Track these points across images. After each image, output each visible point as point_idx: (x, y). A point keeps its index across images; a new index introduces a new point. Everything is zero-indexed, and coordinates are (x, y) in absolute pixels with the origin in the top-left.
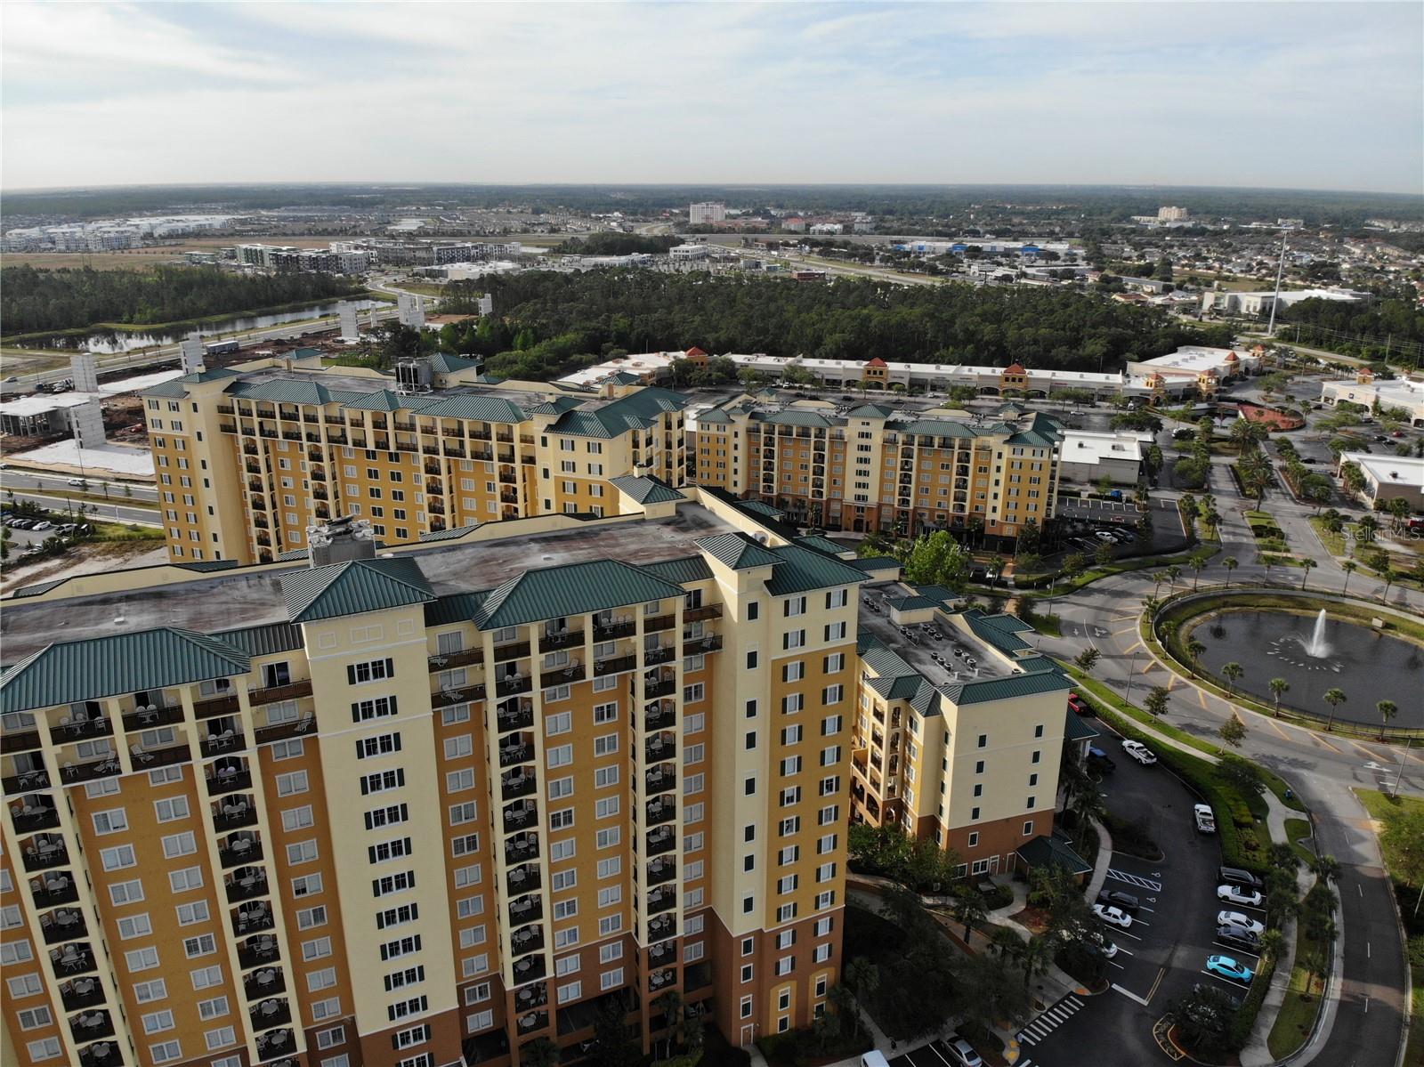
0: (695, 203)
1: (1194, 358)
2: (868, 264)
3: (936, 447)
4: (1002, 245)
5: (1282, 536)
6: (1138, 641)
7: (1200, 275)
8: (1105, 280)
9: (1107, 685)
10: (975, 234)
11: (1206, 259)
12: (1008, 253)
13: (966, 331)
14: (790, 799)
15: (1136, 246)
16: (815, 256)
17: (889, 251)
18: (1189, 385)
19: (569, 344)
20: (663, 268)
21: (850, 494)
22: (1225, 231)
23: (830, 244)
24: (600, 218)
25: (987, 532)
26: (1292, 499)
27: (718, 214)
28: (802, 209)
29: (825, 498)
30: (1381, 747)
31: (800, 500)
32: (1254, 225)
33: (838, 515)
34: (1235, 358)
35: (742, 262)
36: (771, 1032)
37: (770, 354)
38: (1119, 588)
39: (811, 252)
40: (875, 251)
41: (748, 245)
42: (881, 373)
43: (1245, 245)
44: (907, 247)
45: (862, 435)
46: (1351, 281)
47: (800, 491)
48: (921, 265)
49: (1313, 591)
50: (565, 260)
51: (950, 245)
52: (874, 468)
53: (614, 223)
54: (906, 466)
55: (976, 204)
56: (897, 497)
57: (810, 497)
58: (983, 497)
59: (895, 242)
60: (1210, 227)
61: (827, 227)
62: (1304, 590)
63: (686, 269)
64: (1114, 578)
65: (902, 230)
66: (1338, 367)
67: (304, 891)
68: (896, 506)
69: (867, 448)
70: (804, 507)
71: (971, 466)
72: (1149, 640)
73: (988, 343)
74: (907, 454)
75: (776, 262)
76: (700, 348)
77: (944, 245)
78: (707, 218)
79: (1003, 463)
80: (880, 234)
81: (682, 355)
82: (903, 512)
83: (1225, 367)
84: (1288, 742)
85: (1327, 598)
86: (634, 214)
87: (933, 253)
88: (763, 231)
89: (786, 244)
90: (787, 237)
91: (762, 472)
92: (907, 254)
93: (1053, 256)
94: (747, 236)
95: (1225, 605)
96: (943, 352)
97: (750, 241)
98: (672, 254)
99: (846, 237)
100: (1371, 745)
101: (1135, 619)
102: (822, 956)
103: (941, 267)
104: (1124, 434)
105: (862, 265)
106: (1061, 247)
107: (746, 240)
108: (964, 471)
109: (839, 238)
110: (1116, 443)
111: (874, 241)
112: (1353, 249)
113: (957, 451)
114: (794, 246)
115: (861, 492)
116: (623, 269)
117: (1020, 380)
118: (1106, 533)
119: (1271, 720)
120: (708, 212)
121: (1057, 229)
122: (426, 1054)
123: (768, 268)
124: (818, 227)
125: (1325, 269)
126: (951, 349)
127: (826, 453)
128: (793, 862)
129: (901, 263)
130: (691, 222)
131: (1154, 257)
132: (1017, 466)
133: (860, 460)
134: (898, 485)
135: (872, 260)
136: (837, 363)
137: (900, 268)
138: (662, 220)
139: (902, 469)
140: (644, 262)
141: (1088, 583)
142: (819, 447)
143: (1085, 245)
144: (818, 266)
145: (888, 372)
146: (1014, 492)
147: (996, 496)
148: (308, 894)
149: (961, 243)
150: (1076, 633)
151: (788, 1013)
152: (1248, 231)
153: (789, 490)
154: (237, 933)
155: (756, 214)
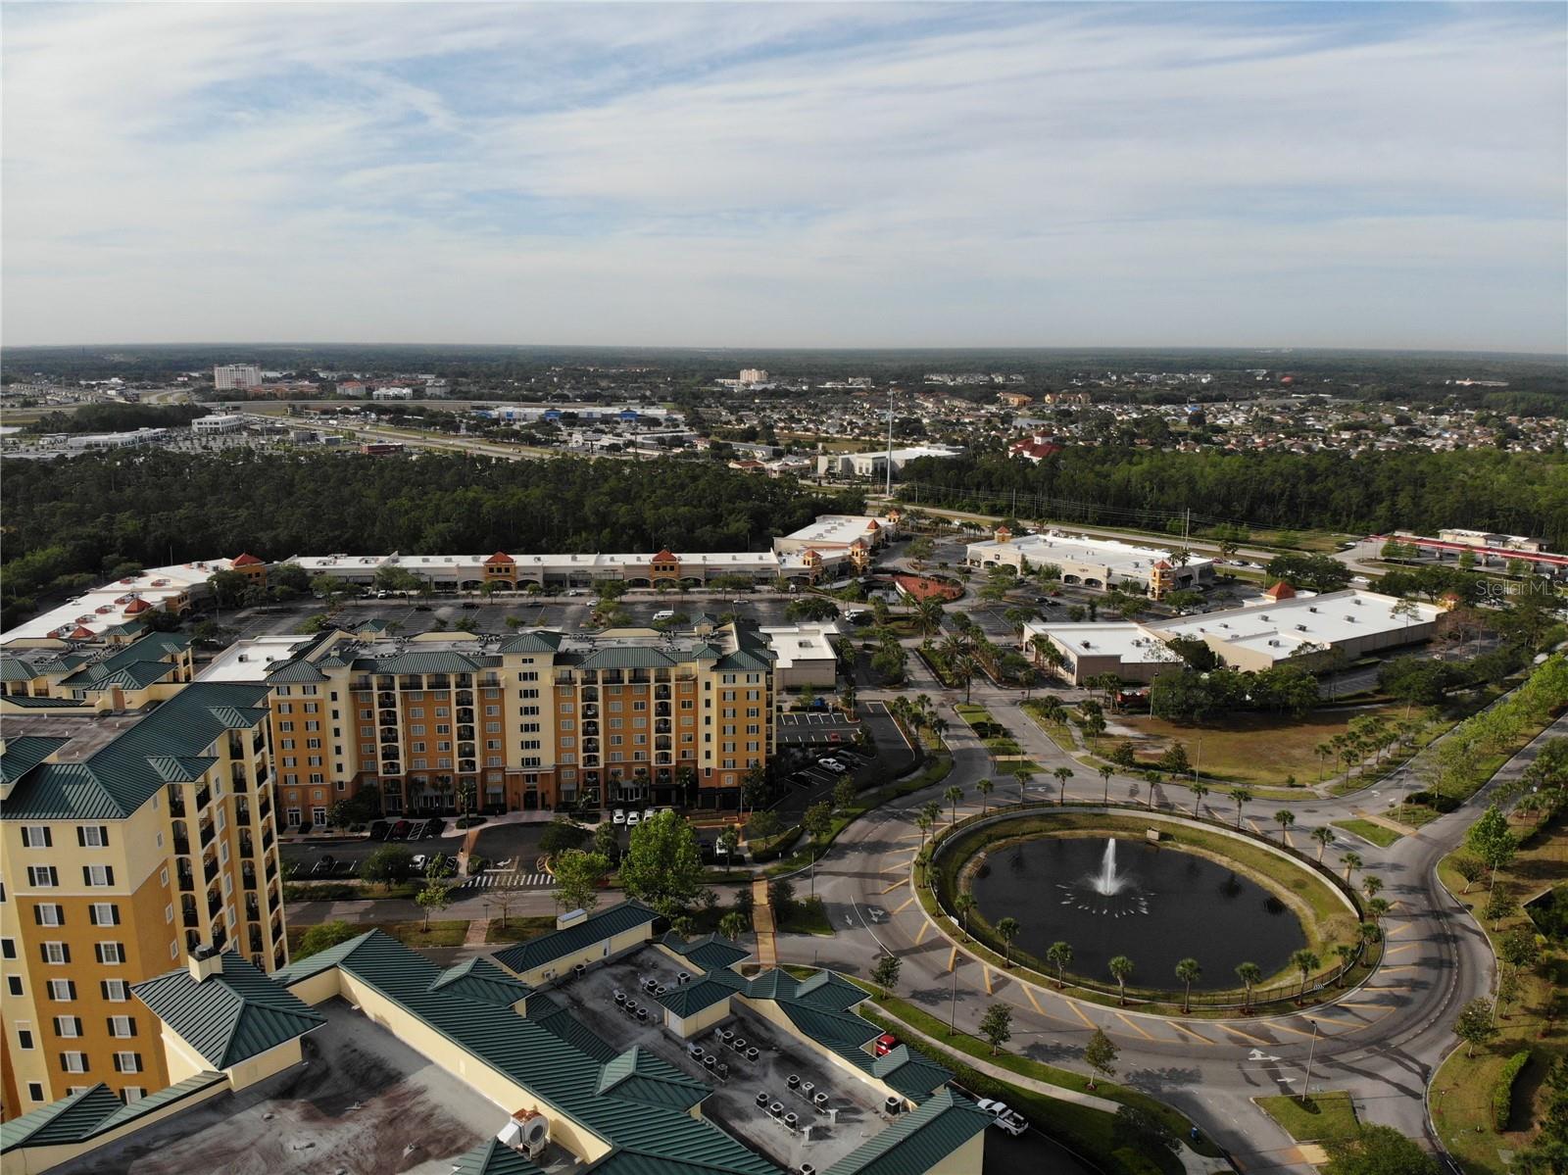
0: (222, 365)
1: (834, 528)
2: (452, 433)
3: (626, 682)
4: (598, 411)
5: (1007, 734)
6: (925, 920)
7: (800, 437)
8: (715, 446)
9: (916, 1003)
10: (564, 398)
11: (800, 421)
12: (606, 419)
13: (597, 513)
15: (732, 410)
16: (384, 424)
17: (474, 418)
18: (843, 559)
19: (52, 561)
20: (185, 446)
21: (514, 759)
22: (806, 392)
23: (401, 411)
24: (93, 386)
25: (702, 784)
26: (993, 683)
27: (253, 377)
28: (358, 371)
29: (478, 770)
30: (1251, 1022)
31: (441, 779)
32: (828, 385)
33: (500, 790)
34: (877, 526)
35: (292, 434)
37: (352, 553)
38: (872, 837)
39: (379, 420)
40: (458, 419)
41: (296, 413)
42: (507, 570)
43: (830, 405)
44: (494, 414)
45: (524, 677)
46: (938, 436)
47: (440, 763)
48: (516, 434)
49: (1073, 805)
50: (45, 441)
51: (542, 411)
52: (546, 719)
53: (113, 391)
54: (590, 714)
55: (556, 366)
56: (581, 755)
57: (457, 771)
58: (690, 739)
59: (478, 408)
60: (793, 389)
61: (393, 391)
62: (1063, 805)
63: (217, 445)
64: (860, 824)
65: (483, 394)
66: (970, 526)
68: (581, 767)
69: (533, 694)
70: (449, 787)
71: (672, 701)
72: (936, 915)
73: (624, 526)
74: (590, 697)
75: (337, 432)
76: (251, 554)
77: (535, 412)
78: (238, 382)
79: (713, 695)
80: (458, 399)
81: (226, 564)
82: (591, 774)
83: (870, 537)
84: (1152, 1043)
85: (1089, 811)
86: (139, 379)
87: (524, 420)
88: (315, 397)
89: (346, 412)
90: (346, 404)
91: (380, 745)
92: (496, 422)
93: (654, 422)
94: (294, 402)
95: (990, 839)
96: (576, 539)
97: (298, 408)
98: (195, 428)
99: (418, 403)
100: (1241, 1022)
101: (907, 884)
103: (539, 436)
104: (807, 627)
105: (445, 435)
106: (659, 412)
107: (294, 407)
108: (664, 709)
109: (412, 404)
110: (802, 638)
111: (453, 406)
112: (926, 404)
113: (653, 685)
114: (356, 413)
115: (530, 753)
116: (128, 452)
117: (672, 568)
118: (831, 760)
119: (1119, 1012)
120: (239, 375)
121: (648, 393)
123: (327, 440)
124: (383, 391)
125: (912, 426)
126: (584, 535)
127: (475, 707)
129: (491, 432)
130: (218, 387)
131: (752, 421)
132: (729, 697)
133: (525, 711)
134: (581, 738)
135: (457, 429)
136: (447, 561)
137: (491, 437)
138: (177, 386)
139: (585, 716)
140: (156, 439)
141: (834, 838)
142: (464, 700)
143: (681, 410)
144: (389, 436)
145: (516, 568)
146: (729, 731)
147: (708, 738)
149: (553, 408)
150: (850, 922)
152: (825, 391)
153: (424, 764)
155: (301, 376)
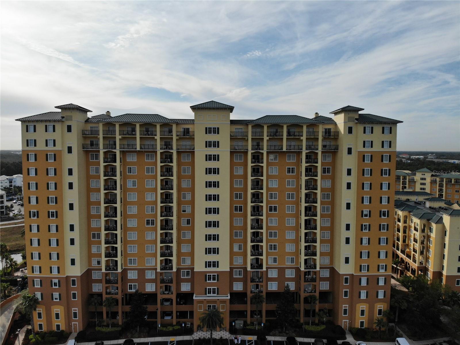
3: (453, 183)
14: (366, 216)
36: (356, 327)
45: (422, 179)
54: (441, 191)
67: (185, 211)
69: (424, 184)
74: (441, 185)
102: (381, 296)
122: (216, 288)
127: (407, 186)
128: (367, 245)
133: (422, 189)
139: (439, 192)
142: (404, 183)
148: (186, 213)
151: (364, 319)
154: (161, 216)
